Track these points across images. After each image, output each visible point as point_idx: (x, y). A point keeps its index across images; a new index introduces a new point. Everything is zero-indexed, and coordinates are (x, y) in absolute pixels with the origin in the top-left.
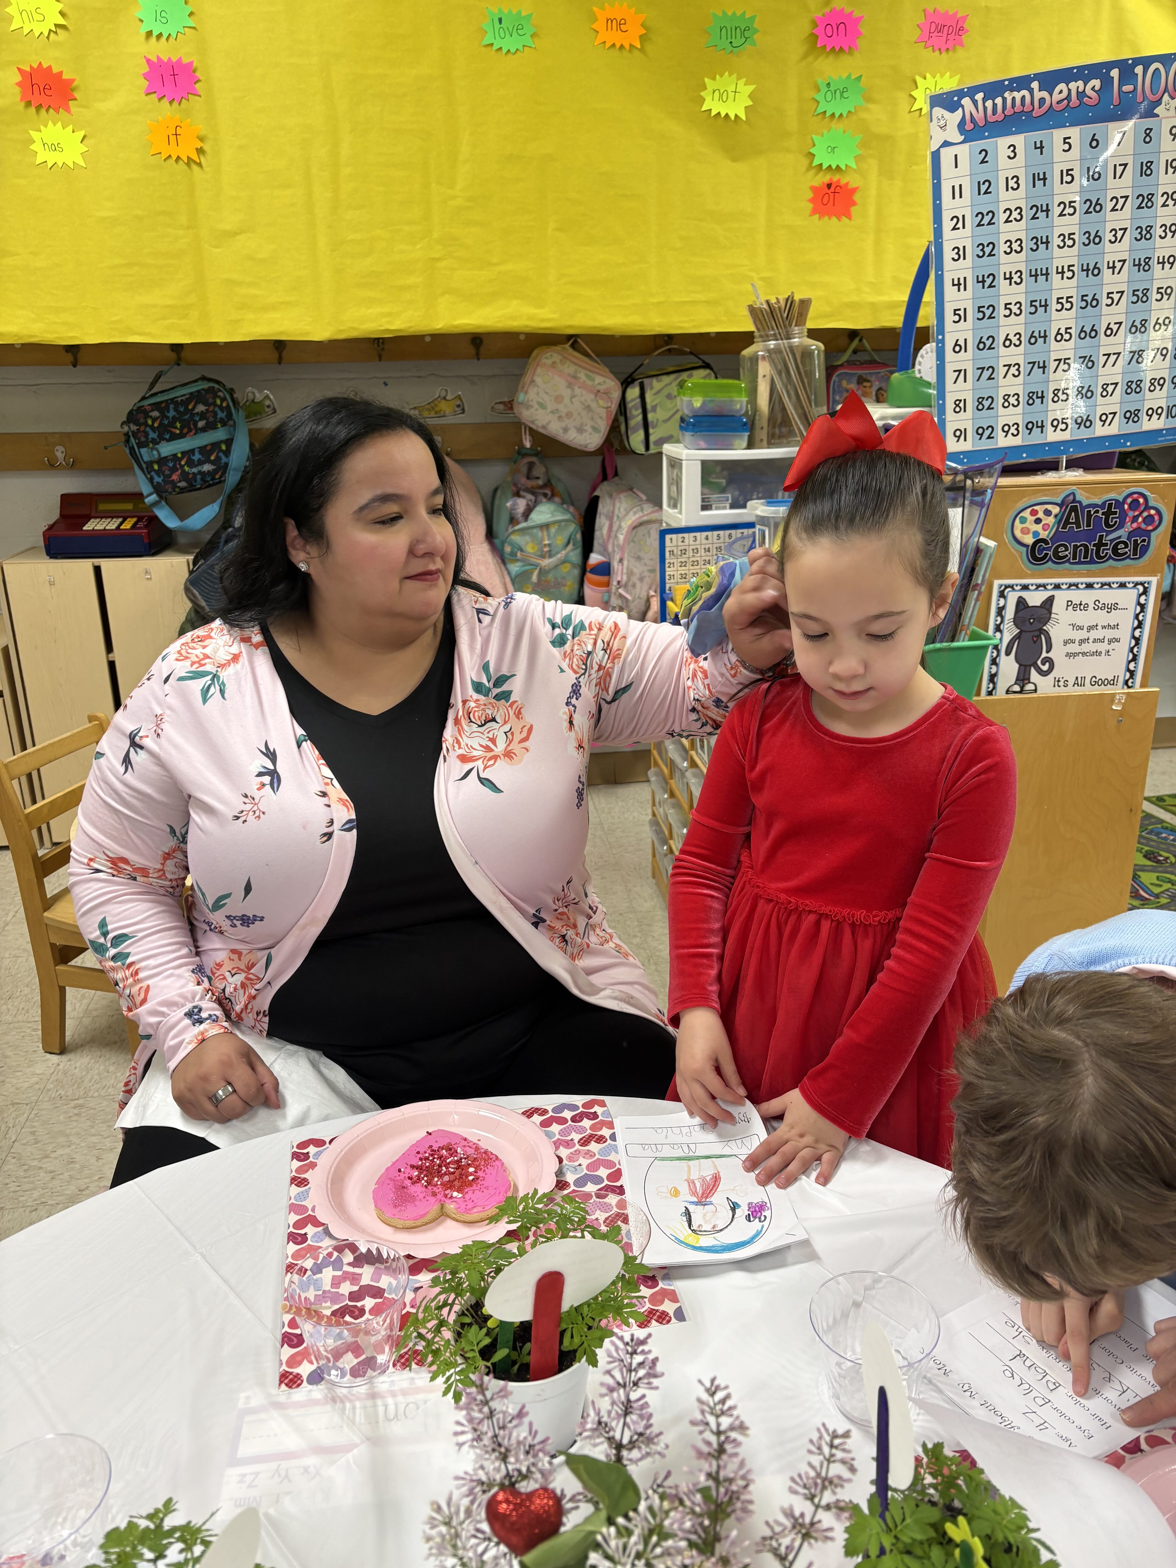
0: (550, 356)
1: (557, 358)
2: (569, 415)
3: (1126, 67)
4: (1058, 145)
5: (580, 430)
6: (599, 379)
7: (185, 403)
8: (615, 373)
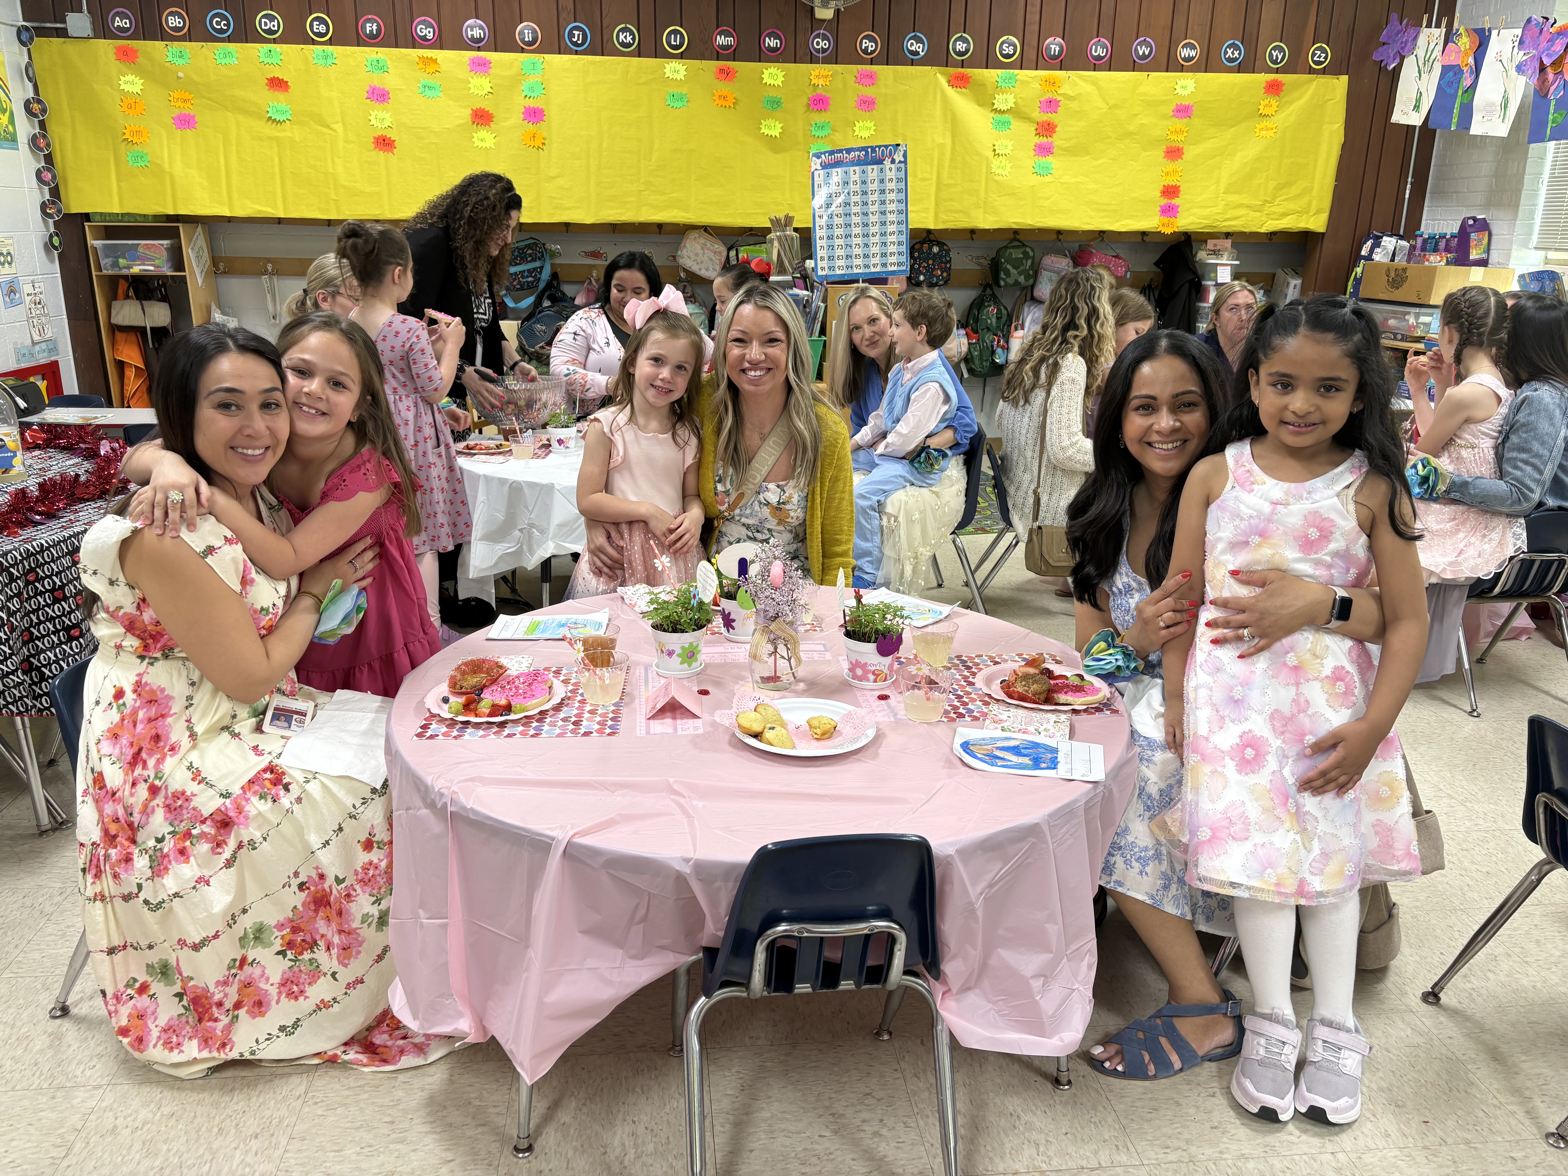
0: (693, 235)
1: (696, 235)
2: (702, 262)
3: (873, 149)
4: (852, 173)
5: (707, 270)
6: (716, 246)
7: (523, 249)
8: (725, 244)
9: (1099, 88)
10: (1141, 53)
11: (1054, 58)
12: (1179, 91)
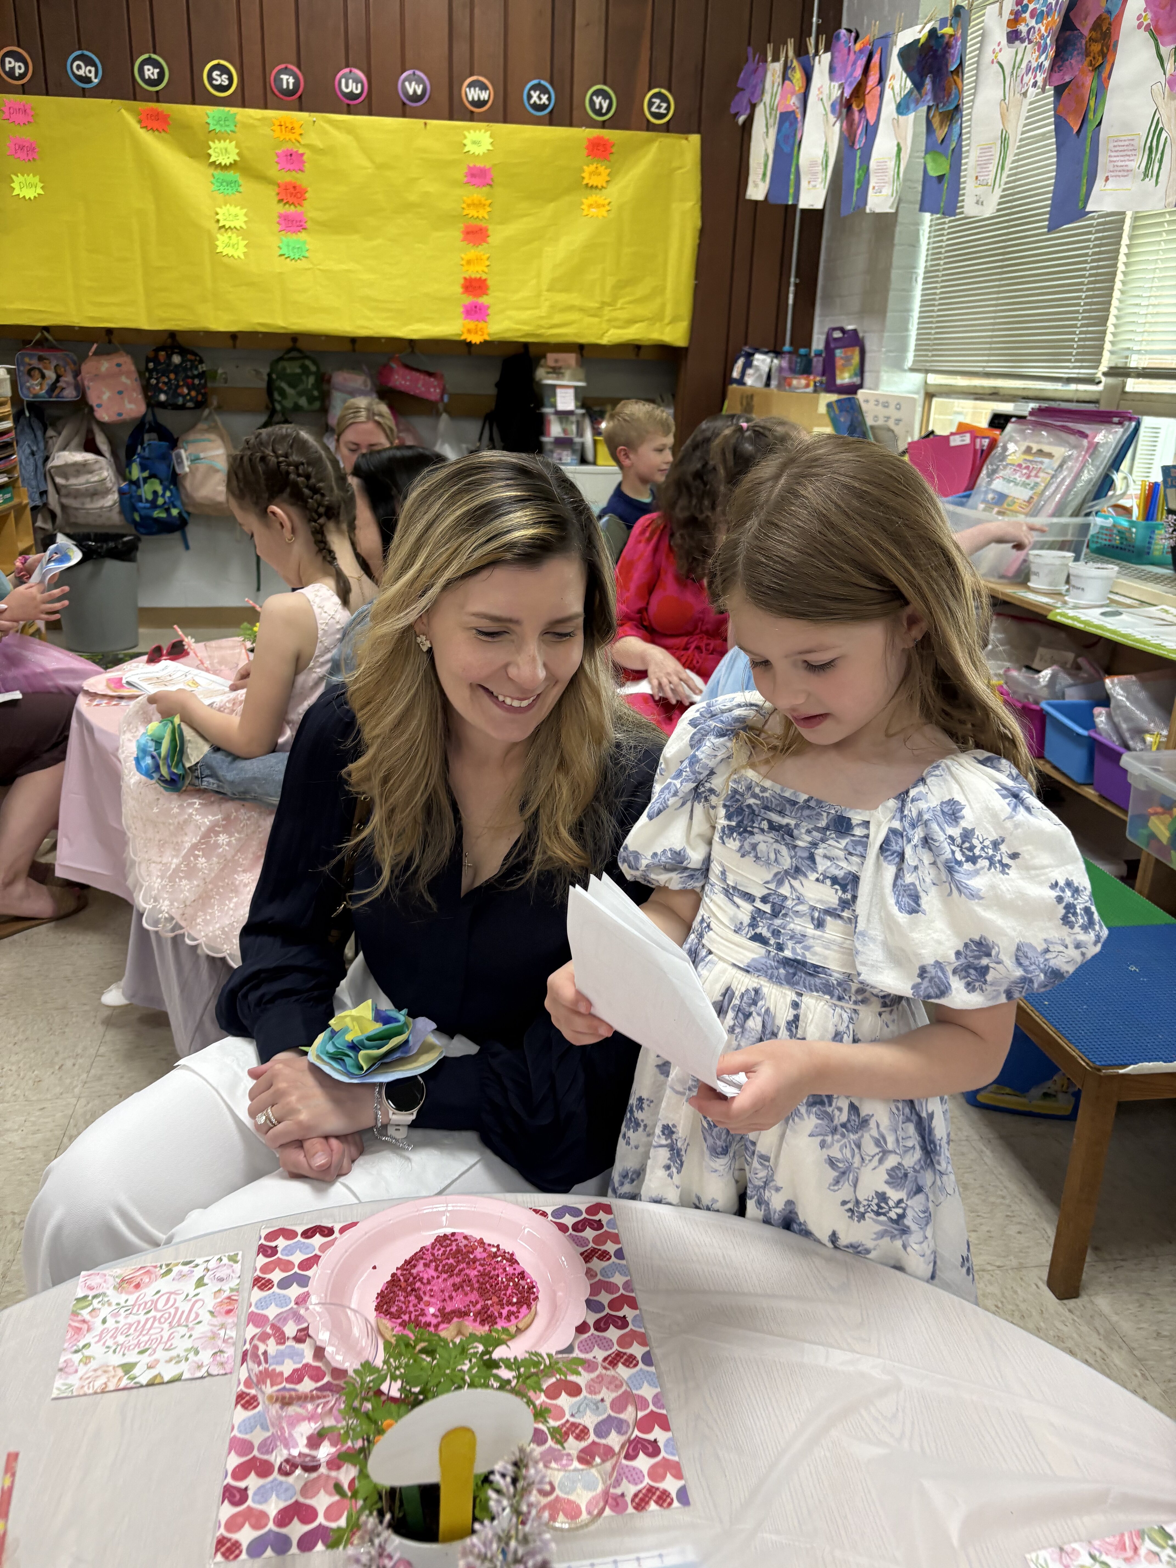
9: (358, 139)
10: (411, 92)
11: (289, 93)
12: (470, 147)
